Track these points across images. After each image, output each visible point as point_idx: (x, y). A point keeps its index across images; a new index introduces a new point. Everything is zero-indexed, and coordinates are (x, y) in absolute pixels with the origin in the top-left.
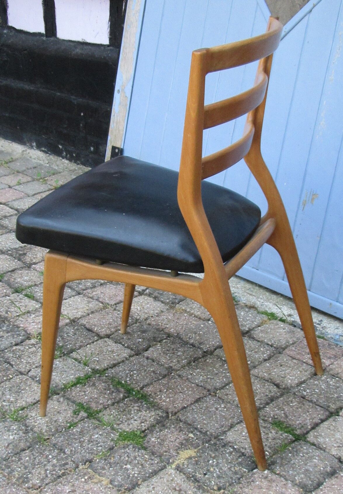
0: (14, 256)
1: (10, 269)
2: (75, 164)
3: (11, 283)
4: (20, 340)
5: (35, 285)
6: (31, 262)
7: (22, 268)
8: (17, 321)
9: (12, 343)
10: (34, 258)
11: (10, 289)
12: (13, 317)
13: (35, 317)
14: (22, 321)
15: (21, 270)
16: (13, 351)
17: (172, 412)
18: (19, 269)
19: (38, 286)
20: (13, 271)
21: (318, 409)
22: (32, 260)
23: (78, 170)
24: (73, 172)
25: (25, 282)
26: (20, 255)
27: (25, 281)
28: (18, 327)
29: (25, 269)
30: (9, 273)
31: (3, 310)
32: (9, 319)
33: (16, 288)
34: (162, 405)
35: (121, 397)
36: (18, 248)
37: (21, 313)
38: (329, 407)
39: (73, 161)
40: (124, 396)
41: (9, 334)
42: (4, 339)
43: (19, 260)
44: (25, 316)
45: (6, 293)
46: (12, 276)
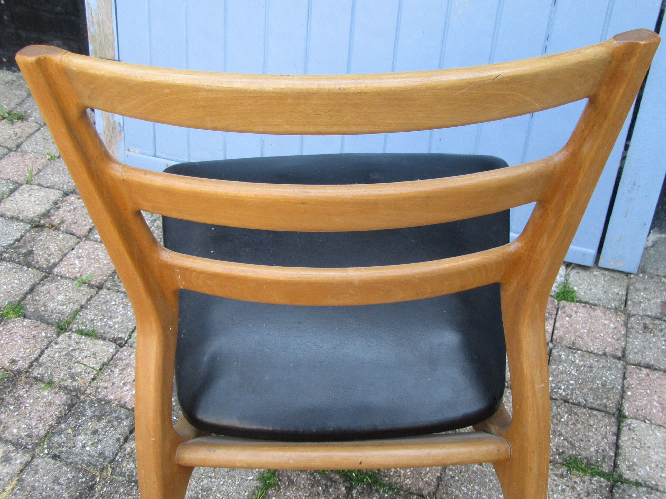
0: (17, 260)
1: (26, 289)
2: (10, 72)
3: (44, 317)
4: (127, 428)
5: (82, 307)
6: (50, 265)
7: (42, 280)
8: (99, 390)
9: (118, 440)
10: (49, 255)
11: (50, 328)
12: (87, 384)
13: (120, 374)
14: (106, 388)
15: (44, 285)
16: (130, 454)
17: (429, 493)
18: (38, 284)
19: (87, 309)
20: (31, 290)
21: (600, 417)
22: (48, 261)
23: (19, 80)
24: (12, 84)
25: (65, 307)
26: (25, 255)
27: (63, 305)
28: (108, 402)
29: (48, 281)
30: (29, 296)
31: (65, 375)
32: (82, 389)
33: (57, 323)
34: (408, 486)
35: (345, 491)
36: (14, 243)
37: (95, 372)
38: (606, 406)
39: (5, 68)
40: (346, 488)
41: (104, 422)
42: (101, 437)
43: (29, 265)
44: (105, 376)
45: (47, 337)
46: (36, 300)
